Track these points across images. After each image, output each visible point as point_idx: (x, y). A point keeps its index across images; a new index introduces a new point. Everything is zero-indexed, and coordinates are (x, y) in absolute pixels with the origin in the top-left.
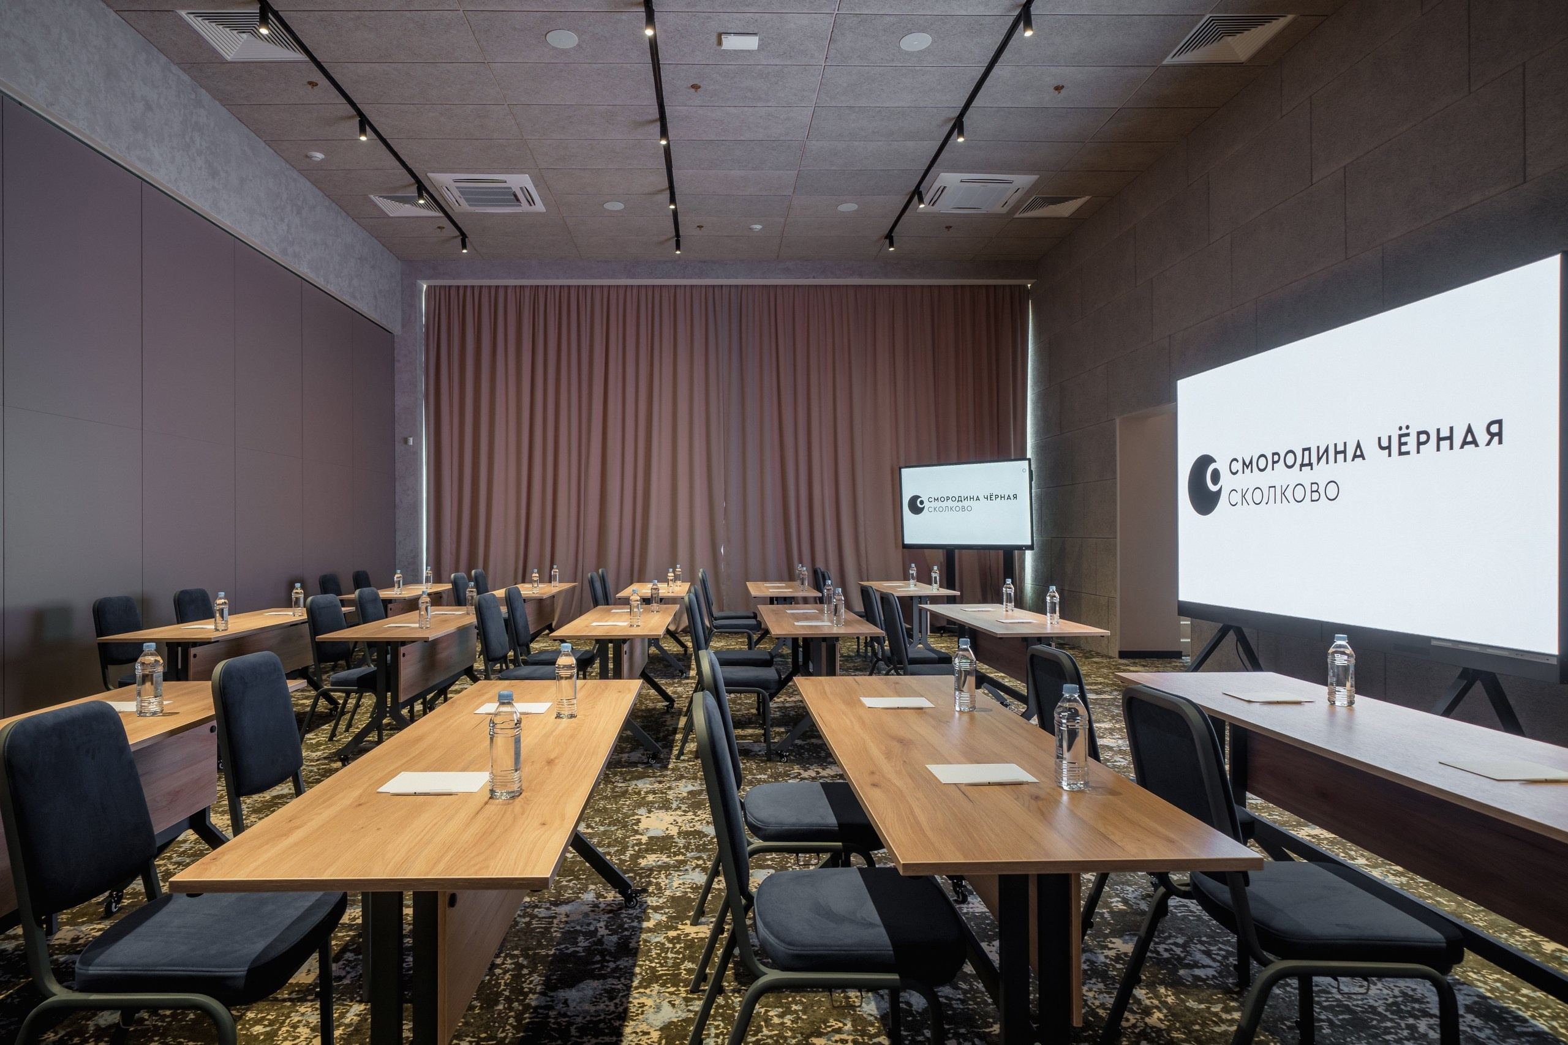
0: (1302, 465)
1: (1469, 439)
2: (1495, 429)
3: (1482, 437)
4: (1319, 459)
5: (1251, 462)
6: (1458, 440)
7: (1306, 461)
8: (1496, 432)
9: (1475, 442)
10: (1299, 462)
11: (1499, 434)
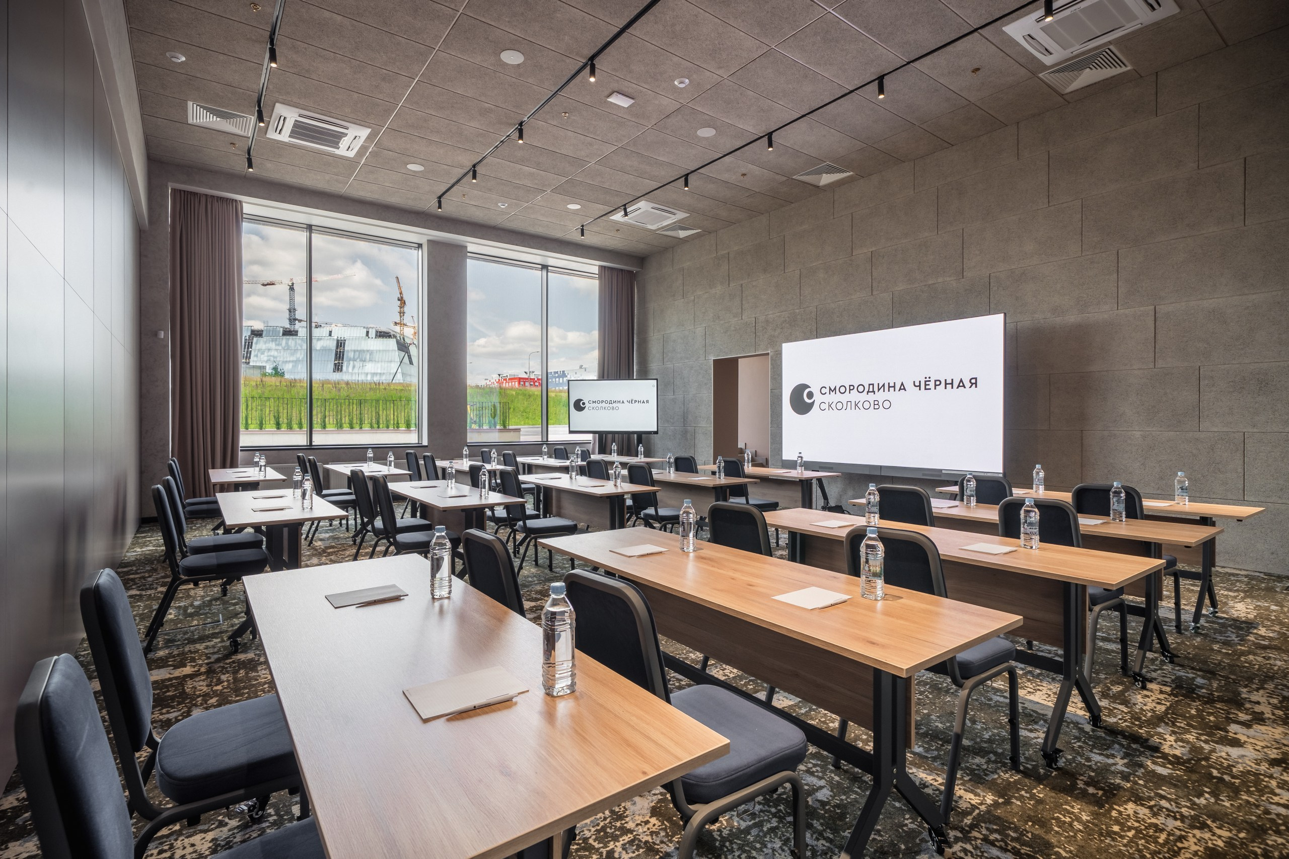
0: (868, 392)
1: (961, 384)
2: (973, 381)
3: (967, 384)
4: (879, 390)
5: (835, 389)
6: (955, 385)
7: (871, 390)
8: (974, 382)
9: (964, 386)
10: (866, 390)
11: (976, 383)
